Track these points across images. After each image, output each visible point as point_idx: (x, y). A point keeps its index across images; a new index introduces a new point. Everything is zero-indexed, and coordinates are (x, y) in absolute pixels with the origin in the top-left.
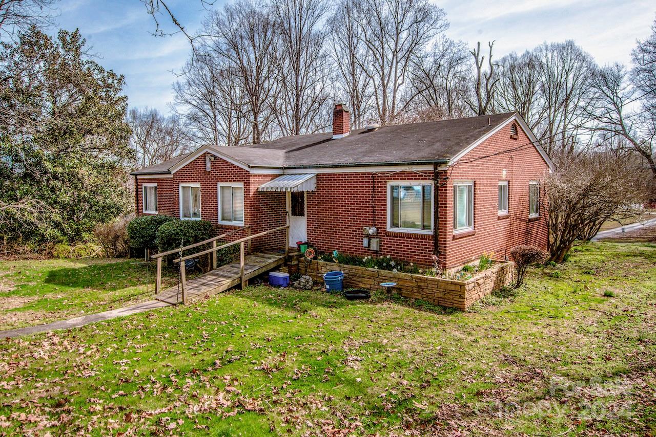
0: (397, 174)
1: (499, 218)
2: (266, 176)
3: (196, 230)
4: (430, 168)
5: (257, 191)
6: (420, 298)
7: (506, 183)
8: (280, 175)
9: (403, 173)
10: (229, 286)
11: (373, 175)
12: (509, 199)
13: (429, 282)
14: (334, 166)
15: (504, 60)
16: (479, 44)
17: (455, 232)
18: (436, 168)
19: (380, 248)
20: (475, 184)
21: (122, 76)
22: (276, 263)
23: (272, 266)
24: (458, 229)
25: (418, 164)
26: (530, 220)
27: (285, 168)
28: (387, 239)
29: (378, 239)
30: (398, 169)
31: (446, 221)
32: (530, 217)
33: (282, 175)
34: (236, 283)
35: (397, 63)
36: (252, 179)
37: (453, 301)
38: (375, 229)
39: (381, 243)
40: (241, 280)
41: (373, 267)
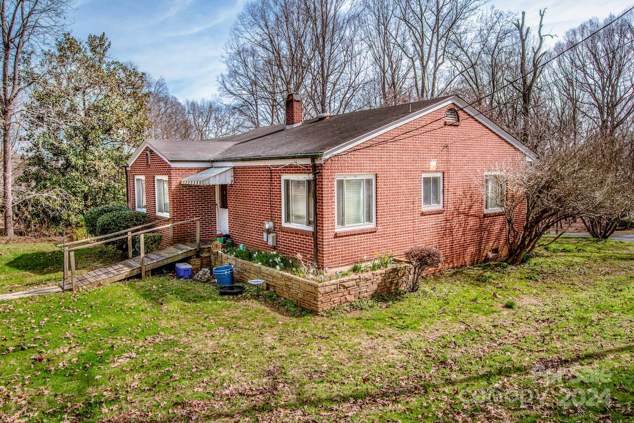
0: (287, 167)
1: (423, 214)
2: (191, 169)
3: (128, 221)
4: (308, 162)
5: (180, 184)
6: (288, 298)
7: (440, 175)
8: (208, 168)
9: (291, 166)
10: (127, 275)
11: (270, 170)
12: (443, 192)
13: (293, 281)
14: (243, 160)
15: (583, 27)
16: (523, 13)
17: (339, 229)
18: (313, 161)
19: (277, 244)
20: (376, 177)
21: (143, 74)
22: (186, 254)
23: (180, 258)
24: (346, 226)
25: (299, 157)
26: (485, 216)
27: (213, 161)
28: (281, 234)
29: (274, 234)
30: (287, 163)
31: (323, 218)
32: (486, 211)
33: (210, 168)
34: (135, 273)
35: (438, 41)
36: (173, 173)
37: (310, 303)
38: (271, 224)
39: (277, 238)
40: (141, 270)
41: (257, 263)
